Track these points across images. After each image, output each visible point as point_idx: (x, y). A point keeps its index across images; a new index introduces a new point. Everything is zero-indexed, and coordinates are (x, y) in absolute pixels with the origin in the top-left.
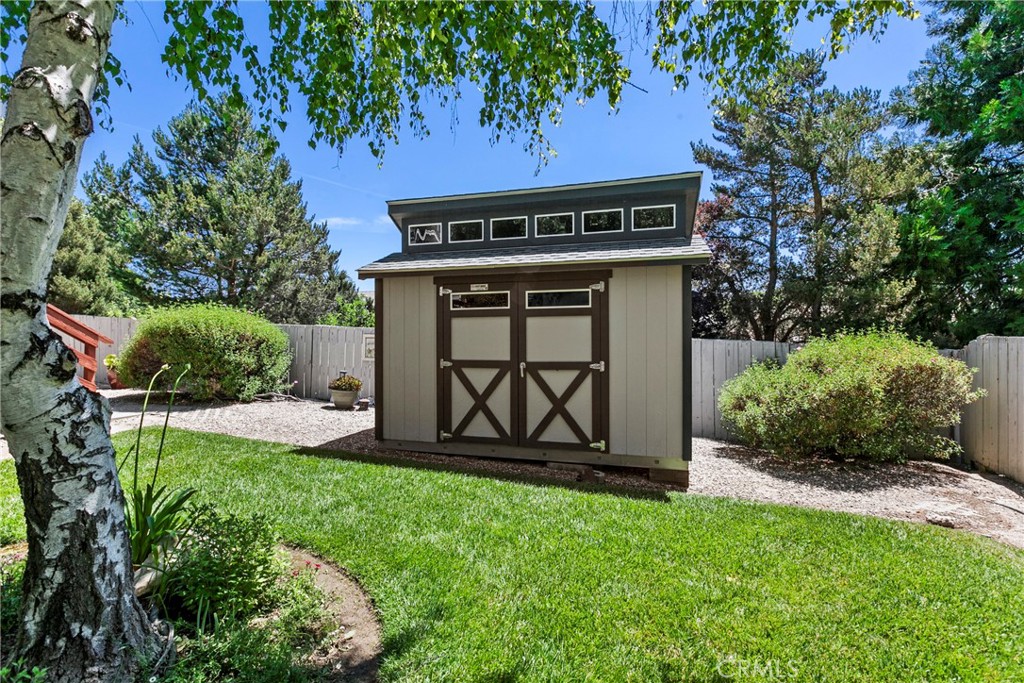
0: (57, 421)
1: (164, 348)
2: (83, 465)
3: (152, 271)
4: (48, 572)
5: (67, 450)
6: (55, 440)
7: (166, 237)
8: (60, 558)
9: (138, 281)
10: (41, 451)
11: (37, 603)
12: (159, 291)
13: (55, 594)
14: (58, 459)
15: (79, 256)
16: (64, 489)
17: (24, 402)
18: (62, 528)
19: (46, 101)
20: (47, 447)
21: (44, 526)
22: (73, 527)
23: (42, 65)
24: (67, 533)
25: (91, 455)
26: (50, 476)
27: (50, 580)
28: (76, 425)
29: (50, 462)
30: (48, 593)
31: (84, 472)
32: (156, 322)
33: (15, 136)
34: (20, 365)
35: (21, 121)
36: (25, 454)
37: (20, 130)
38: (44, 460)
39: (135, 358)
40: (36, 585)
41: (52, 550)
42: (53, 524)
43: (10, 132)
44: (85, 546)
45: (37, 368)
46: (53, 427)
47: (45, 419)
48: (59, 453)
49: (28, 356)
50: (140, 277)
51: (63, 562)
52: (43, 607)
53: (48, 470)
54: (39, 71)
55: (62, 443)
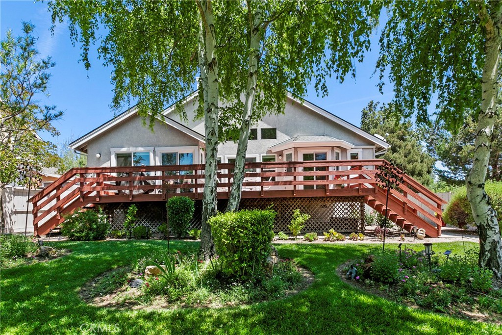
0: (488, 215)
1: (466, 206)
2: (493, 228)
3: (452, 168)
4: (486, 253)
5: (490, 223)
6: (488, 220)
7: (460, 148)
8: (489, 250)
9: (446, 174)
10: (484, 222)
11: (484, 260)
12: (455, 178)
13: (488, 259)
14: (488, 225)
15: (416, 166)
16: (489, 233)
17: (481, 210)
18: (489, 243)
19: (486, 137)
20: (486, 221)
21: (485, 242)
22: (492, 243)
23: (484, 128)
24: (491, 244)
25: (495, 225)
26: (486, 229)
27: (487, 255)
28: (492, 217)
29: (486, 225)
30: (487, 258)
31: (494, 229)
32: (462, 193)
33: (480, 147)
34: (481, 201)
35: (481, 144)
36: (481, 223)
37: (481, 146)
38: (485, 225)
39: (451, 211)
40: (483, 256)
41: (487, 247)
42: (487, 241)
43: (479, 147)
44: (495, 249)
45: (484, 202)
46: (487, 216)
47: (485, 214)
48: (488, 223)
49: (482, 199)
50: (447, 172)
51: (490, 251)
52: (486, 261)
53: (486, 227)
54: (483, 130)
55: (489, 221)
